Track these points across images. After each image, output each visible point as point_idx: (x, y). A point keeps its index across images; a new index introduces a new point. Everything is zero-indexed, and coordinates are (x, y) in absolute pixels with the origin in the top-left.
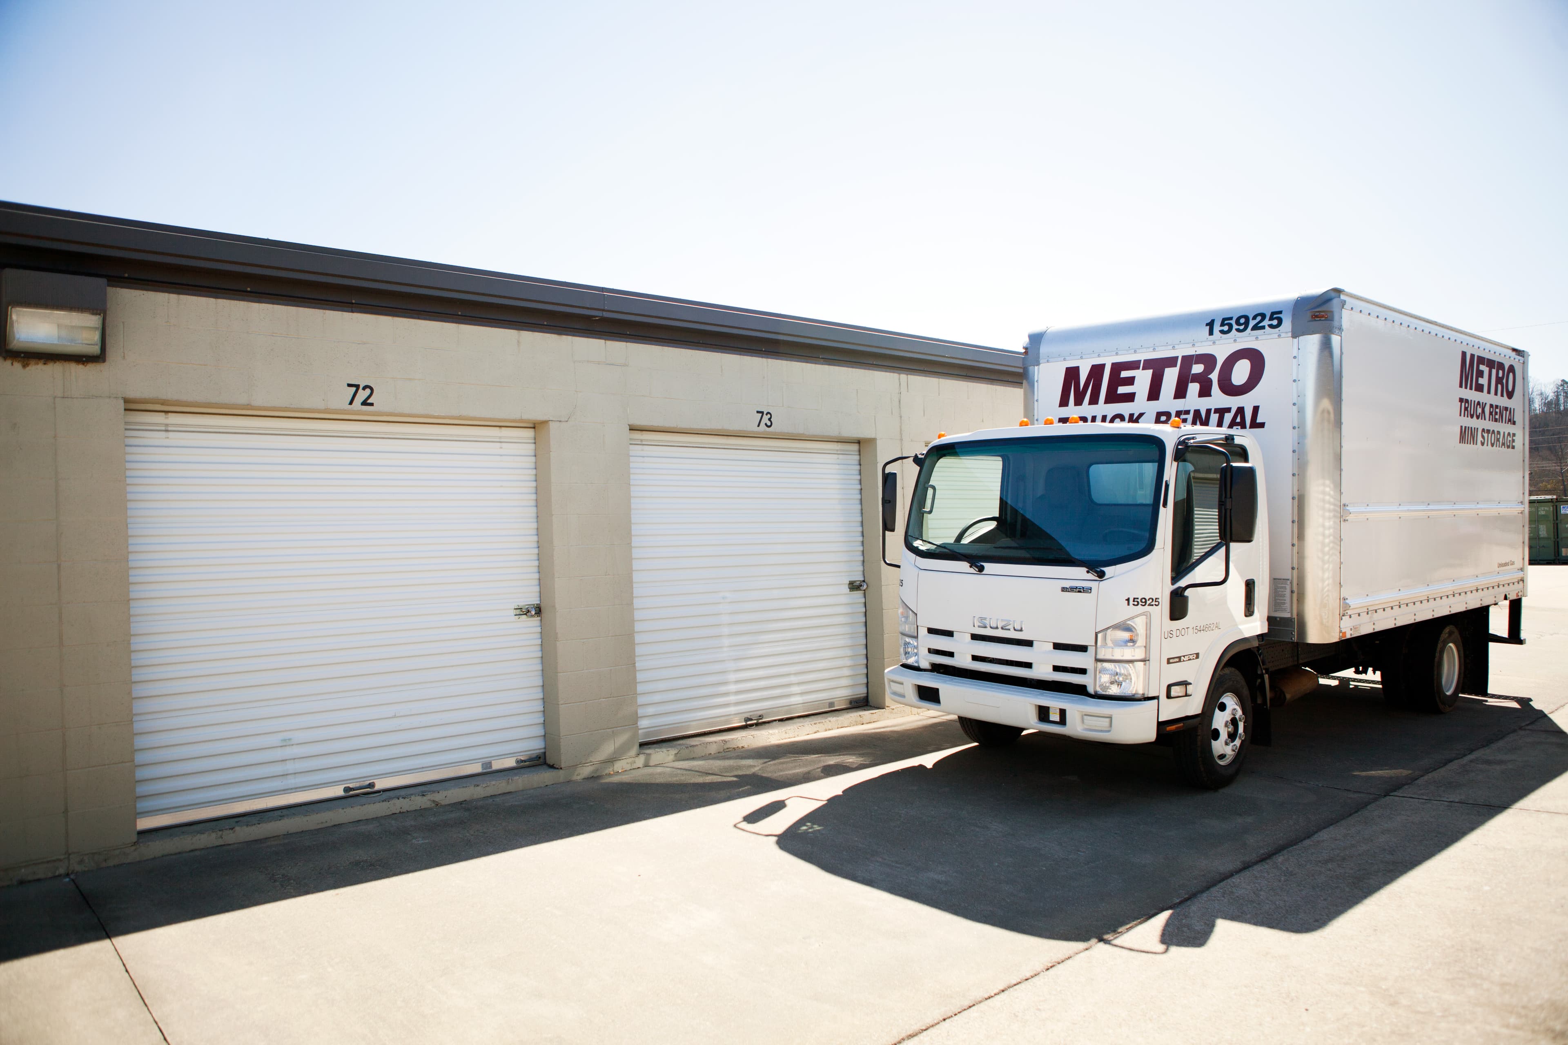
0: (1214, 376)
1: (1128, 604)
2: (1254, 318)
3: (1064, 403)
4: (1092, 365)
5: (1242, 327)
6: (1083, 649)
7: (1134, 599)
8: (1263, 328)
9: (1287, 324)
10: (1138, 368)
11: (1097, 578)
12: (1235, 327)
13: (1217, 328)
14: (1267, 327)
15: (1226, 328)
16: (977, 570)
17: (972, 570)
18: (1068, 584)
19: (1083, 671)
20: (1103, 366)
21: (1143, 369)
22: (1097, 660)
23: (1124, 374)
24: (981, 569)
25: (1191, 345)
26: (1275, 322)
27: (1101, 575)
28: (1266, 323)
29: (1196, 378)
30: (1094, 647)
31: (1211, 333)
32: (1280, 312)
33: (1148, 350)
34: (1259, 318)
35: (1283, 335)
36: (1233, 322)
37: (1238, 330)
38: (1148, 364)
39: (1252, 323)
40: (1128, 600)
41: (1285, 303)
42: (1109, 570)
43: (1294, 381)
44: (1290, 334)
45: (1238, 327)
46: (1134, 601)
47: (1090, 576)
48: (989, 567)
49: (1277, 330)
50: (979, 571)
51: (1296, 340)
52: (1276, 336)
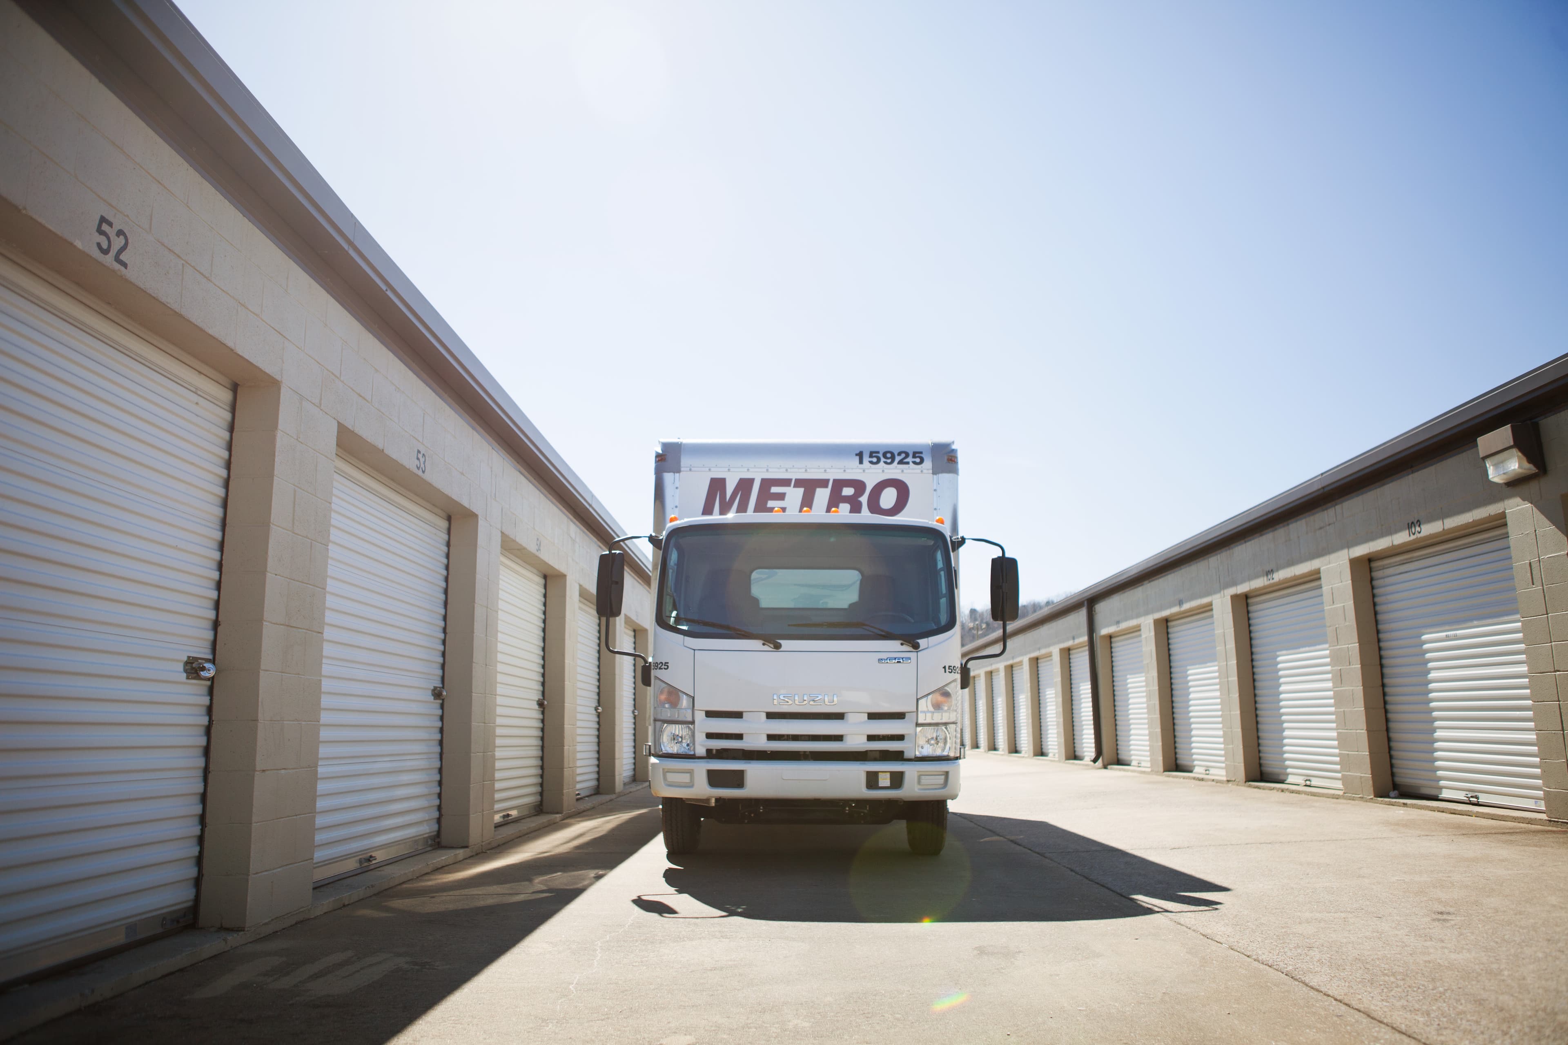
0: (864, 499)
1: (945, 672)
2: (899, 454)
3: (708, 510)
4: (741, 479)
5: (889, 461)
6: (900, 716)
7: (949, 667)
8: (908, 463)
9: (928, 464)
10: (789, 485)
11: (911, 649)
12: (883, 459)
13: (866, 459)
14: (911, 463)
15: (875, 460)
16: (772, 646)
17: (766, 648)
18: (884, 656)
19: (900, 738)
20: (751, 481)
21: (795, 487)
22: (918, 725)
23: (774, 490)
24: (777, 647)
25: (842, 470)
26: (918, 460)
27: (916, 647)
28: (910, 459)
29: (846, 499)
30: (915, 713)
31: (861, 462)
32: (921, 453)
33: (800, 470)
34: (903, 455)
35: (925, 471)
36: (881, 455)
37: (886, 463)
38: (799, 483)
39: (898, 459)
40: (945, 667)
41: (926, 446)
42: (923, 642)
43: (935, 509)
44: (931, 471)
45: (885, 460)
46: (949, 669)
47: (906, 648)
48: (786, 644)
49: (919, 466)
50: (774, 648)
51: (935, 476)
52: (919, 471)
